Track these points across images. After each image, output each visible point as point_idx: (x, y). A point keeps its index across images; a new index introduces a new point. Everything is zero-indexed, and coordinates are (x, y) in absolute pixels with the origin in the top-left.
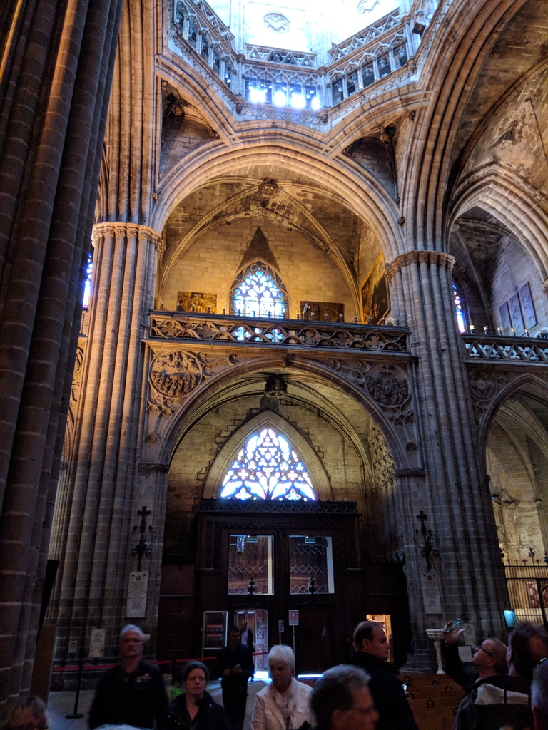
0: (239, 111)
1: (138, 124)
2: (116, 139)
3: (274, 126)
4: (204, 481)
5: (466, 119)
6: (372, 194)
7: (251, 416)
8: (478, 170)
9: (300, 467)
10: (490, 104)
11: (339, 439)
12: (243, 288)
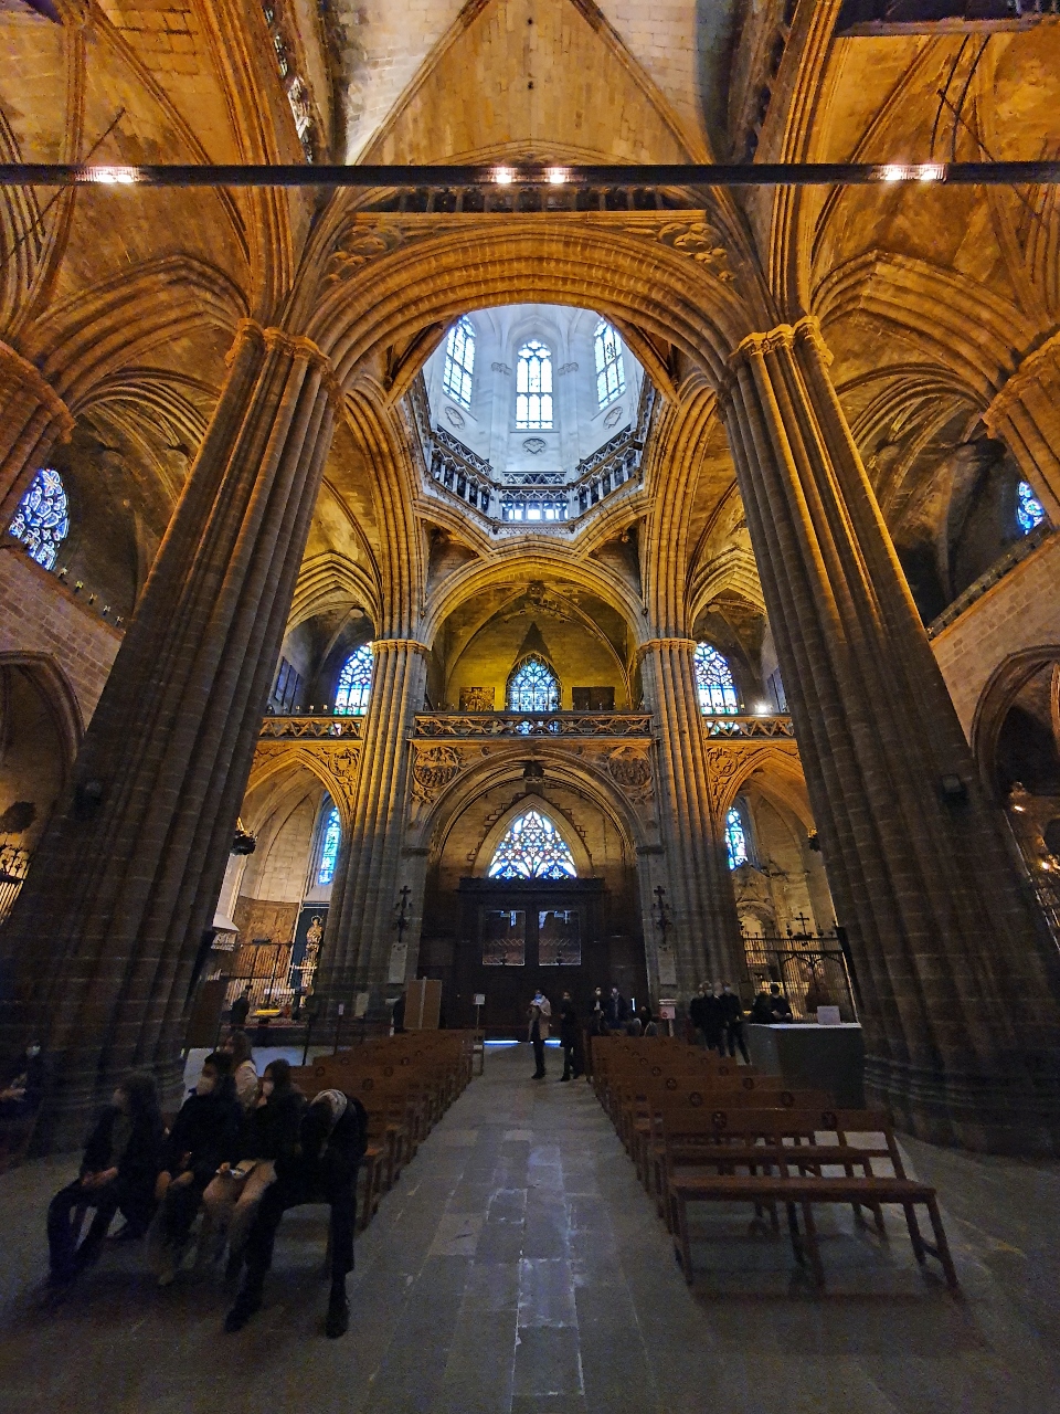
0: (495, 532)
1: (404, 557)
2: (388, 570)
3: (527, 540)
4: (474, 861)
5: (694, 516)
6: (618, 589)
7: (517, 799)
8: (719, 558)
9: (562, 846)
10: (717, 500)
11: (601, 817)
12: (519, 679)
